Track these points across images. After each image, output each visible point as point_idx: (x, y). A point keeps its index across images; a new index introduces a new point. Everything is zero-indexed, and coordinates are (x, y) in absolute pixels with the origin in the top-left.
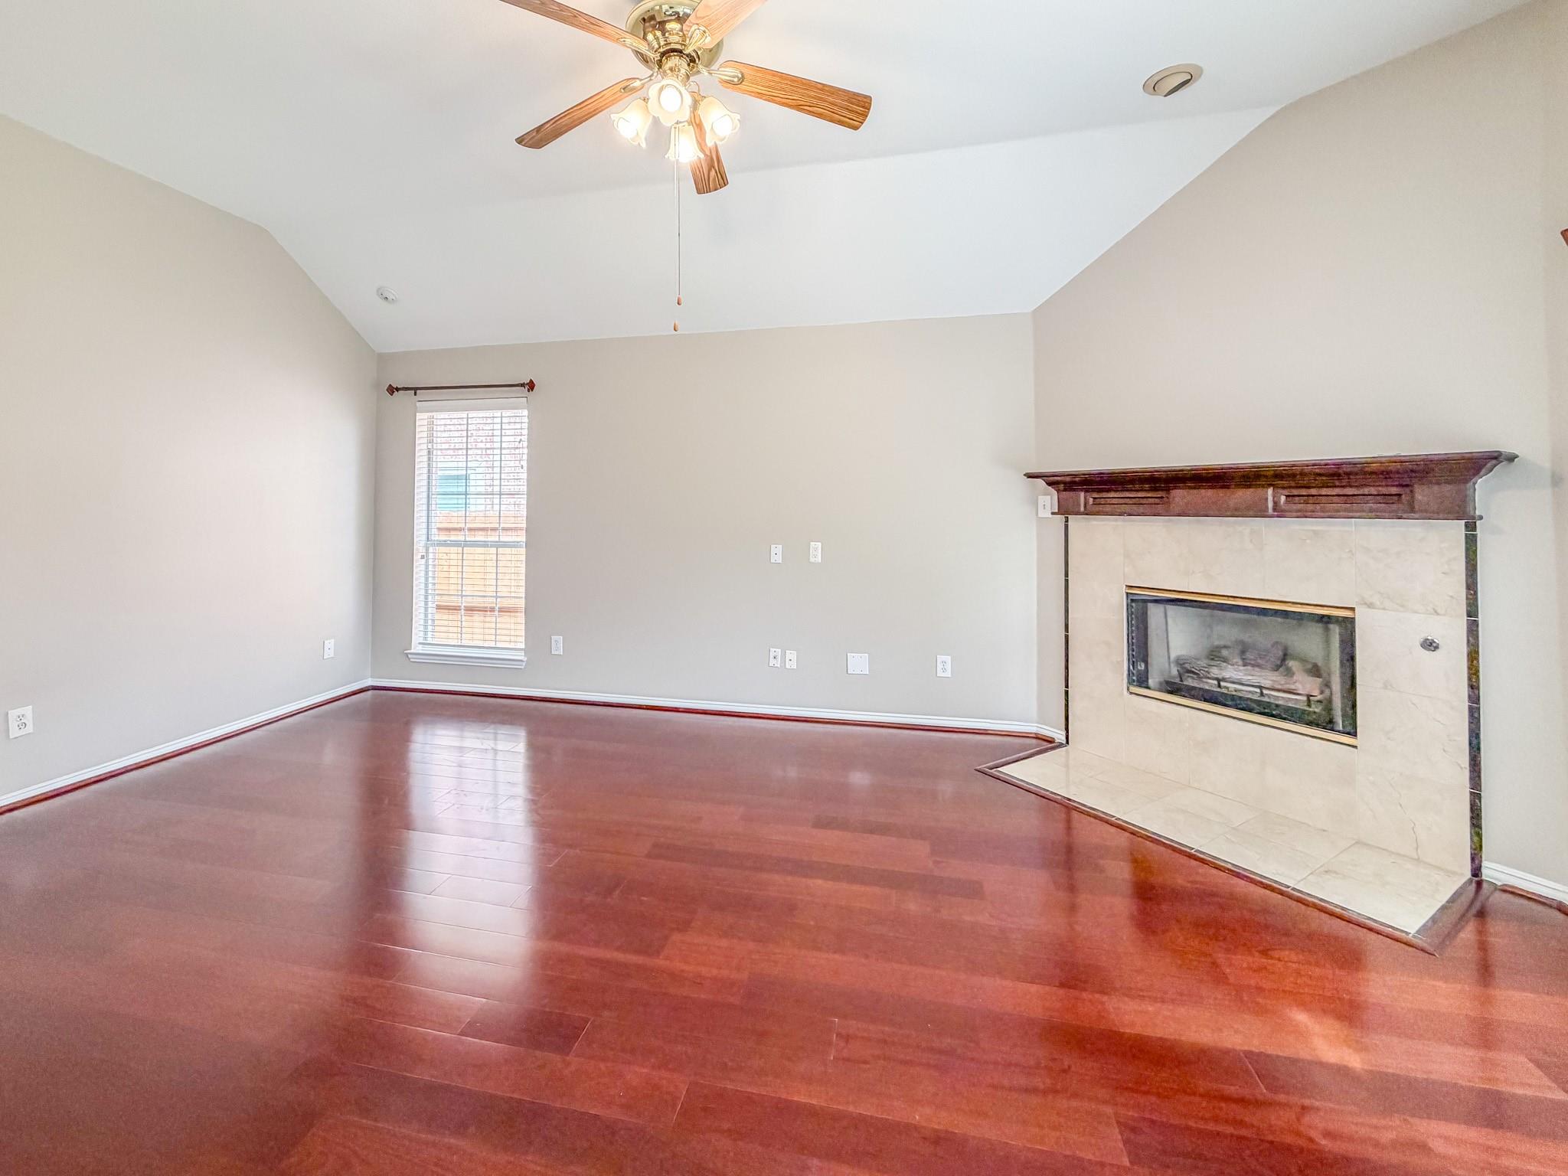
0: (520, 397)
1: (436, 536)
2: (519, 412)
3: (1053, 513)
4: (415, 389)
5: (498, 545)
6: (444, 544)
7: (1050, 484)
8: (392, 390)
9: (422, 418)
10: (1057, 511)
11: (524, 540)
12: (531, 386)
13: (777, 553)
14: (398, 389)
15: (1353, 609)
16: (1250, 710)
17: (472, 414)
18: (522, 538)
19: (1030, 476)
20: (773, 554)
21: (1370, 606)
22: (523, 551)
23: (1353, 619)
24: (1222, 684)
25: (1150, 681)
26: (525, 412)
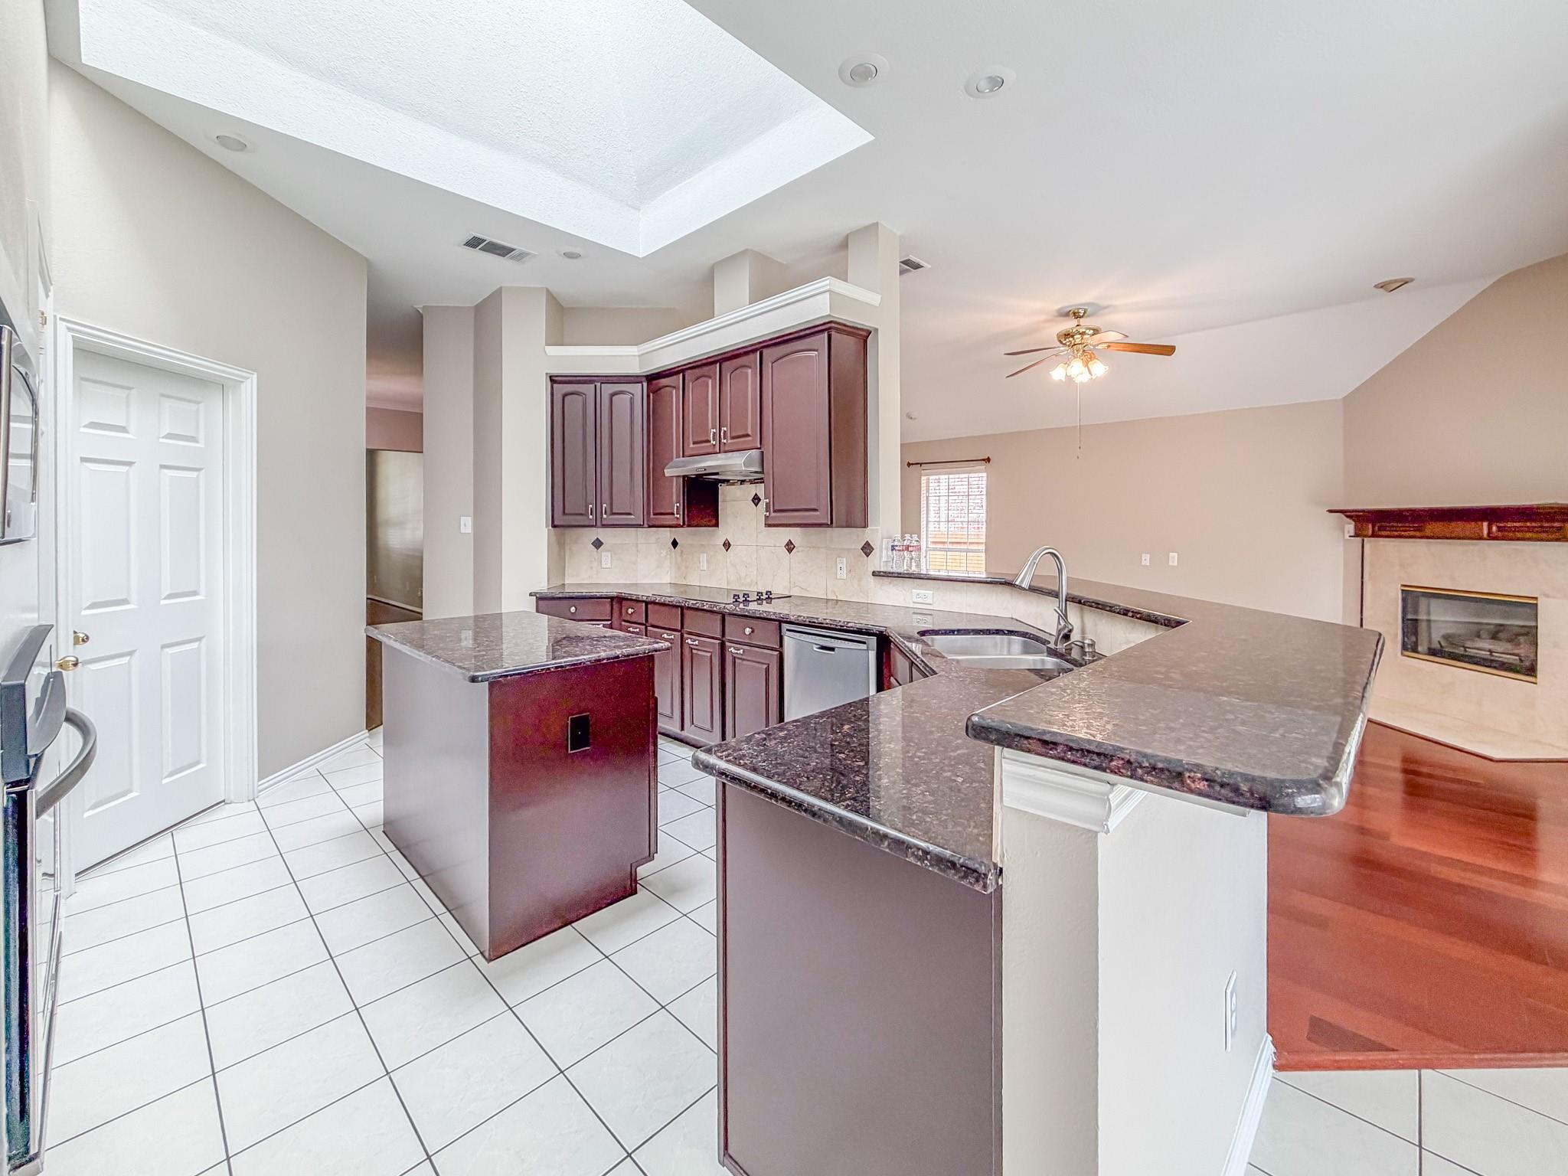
0: (982, 466)
1: (931, 546)
2: (981, 475)
3: (1350, 536)
4: (921, 464)
5: (968, 551)
6: (935, 550)
7: (1347, 516)
8: (909, 464)
9: (924, 478)
10: (1353, 534)
11: (984, 548)
12: (988, 460)
13: (1146, 559)
14: (913, 464)
15: (1536, 598)
16: (1518, 672)
17: (951, 476)
18: (983, 547)
19: (1331, 511)
20: (1143, 559)
21: (1547, 596)
22: (983, 555)
23: (1537, 604)
24: (1494, 654)
25: (1420, 649)
26: (985, 475)
